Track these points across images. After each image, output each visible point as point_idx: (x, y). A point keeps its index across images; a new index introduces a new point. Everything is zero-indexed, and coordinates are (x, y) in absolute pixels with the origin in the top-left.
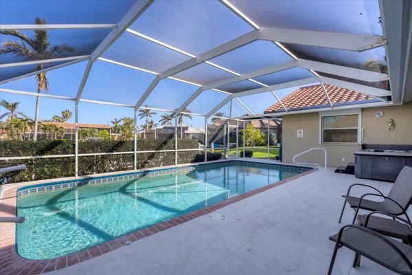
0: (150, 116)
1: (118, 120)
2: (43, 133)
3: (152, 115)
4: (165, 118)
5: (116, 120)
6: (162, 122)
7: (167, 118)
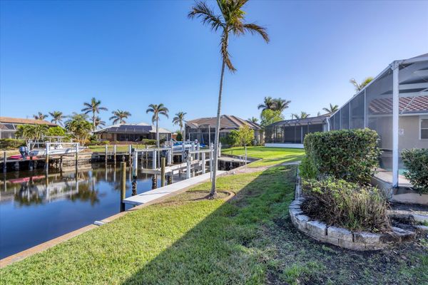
0: (98, 112)
3: (101, 111)
4: (118, 115)
6: (114, 119)
7: (120, 115)
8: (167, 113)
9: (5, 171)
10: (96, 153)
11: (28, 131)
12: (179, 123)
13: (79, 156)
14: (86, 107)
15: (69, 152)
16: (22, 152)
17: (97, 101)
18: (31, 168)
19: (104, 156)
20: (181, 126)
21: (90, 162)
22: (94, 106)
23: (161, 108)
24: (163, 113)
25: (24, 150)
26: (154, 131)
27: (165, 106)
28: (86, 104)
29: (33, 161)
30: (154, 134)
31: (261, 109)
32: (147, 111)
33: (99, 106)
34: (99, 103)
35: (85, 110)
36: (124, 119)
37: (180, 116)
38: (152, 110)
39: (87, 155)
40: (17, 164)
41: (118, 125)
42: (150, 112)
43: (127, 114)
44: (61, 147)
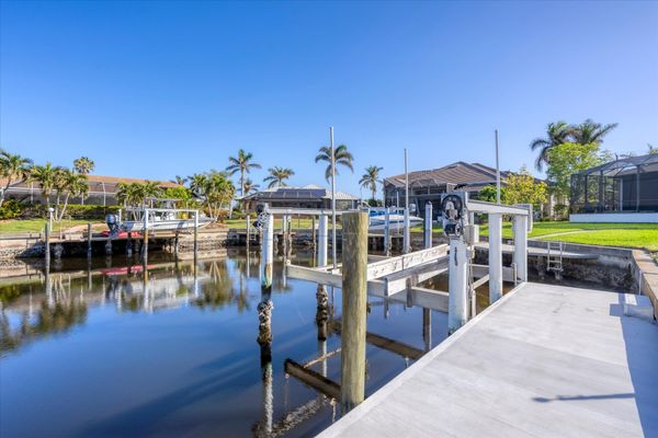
0: (248, 172)
1: (183, 178)
2: (38, 190)
3: (251, 169)
4: (275, 174)
5: (178, 178)
6: (270, 181)
7: (278, 175)
8: (352, 162)
9: (89, 254)
10: (234, 231)
11: (134, 193)
12: (370, 184)
13: (199, 236)
14: (232, 163)
15: (185, 226)
16: (109, 224)
17: (246, 154)
18: (130, 251)
19: (245, 236)
20: (374, 189)
21: (223, 245)
22: (242, 162)
23: (339, 153)
24: (343, 162)
25: (112, 221)
26: (328, 196)
27: (348, 151)
28: (232, 159)
29: (134, 241)
30: (329, 201)
31: (539, 149)
32: (317, 159)
33: (250, 162)
34: (250, 156)
35: (230, 168)
36: (284, 180)
37: (372, 173)
38: (325, 158)
39: (219, 234)
40: (109, 245)
41: (274, 189)
42: (321, 160)
43: (289, 172)
44: (173, 218)
